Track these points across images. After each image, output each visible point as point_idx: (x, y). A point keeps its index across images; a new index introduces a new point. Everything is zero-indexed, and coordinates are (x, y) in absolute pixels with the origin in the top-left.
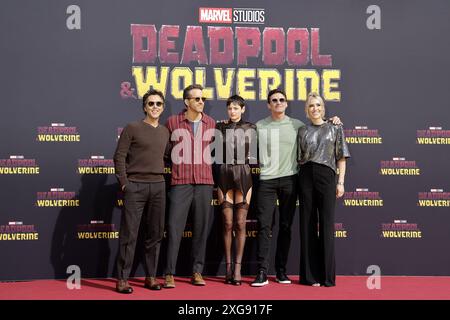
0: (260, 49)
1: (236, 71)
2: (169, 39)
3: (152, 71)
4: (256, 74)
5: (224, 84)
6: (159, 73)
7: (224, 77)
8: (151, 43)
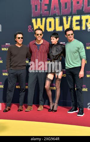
0: (82, 5)
1: (72, 17)
2: (45, 5)
3: (39, 20)
4: (81, 18)
5: (67, 24)
6: (41, 21)
7: (67, 20)
8: (39, 7)
